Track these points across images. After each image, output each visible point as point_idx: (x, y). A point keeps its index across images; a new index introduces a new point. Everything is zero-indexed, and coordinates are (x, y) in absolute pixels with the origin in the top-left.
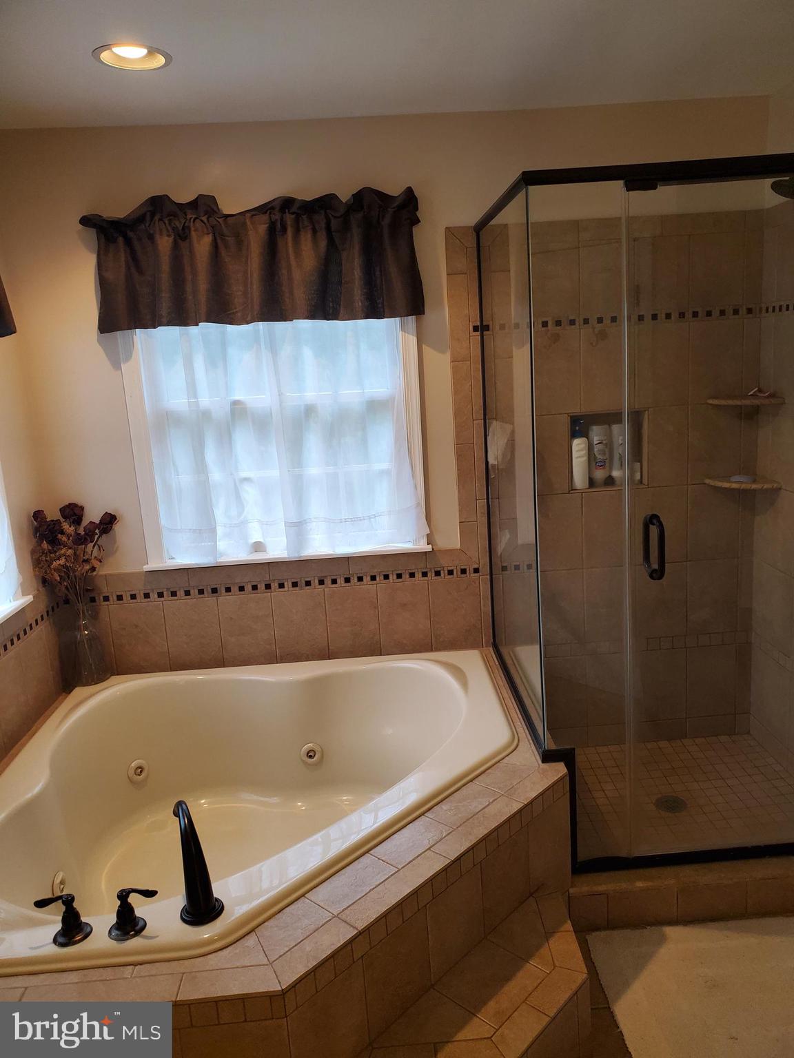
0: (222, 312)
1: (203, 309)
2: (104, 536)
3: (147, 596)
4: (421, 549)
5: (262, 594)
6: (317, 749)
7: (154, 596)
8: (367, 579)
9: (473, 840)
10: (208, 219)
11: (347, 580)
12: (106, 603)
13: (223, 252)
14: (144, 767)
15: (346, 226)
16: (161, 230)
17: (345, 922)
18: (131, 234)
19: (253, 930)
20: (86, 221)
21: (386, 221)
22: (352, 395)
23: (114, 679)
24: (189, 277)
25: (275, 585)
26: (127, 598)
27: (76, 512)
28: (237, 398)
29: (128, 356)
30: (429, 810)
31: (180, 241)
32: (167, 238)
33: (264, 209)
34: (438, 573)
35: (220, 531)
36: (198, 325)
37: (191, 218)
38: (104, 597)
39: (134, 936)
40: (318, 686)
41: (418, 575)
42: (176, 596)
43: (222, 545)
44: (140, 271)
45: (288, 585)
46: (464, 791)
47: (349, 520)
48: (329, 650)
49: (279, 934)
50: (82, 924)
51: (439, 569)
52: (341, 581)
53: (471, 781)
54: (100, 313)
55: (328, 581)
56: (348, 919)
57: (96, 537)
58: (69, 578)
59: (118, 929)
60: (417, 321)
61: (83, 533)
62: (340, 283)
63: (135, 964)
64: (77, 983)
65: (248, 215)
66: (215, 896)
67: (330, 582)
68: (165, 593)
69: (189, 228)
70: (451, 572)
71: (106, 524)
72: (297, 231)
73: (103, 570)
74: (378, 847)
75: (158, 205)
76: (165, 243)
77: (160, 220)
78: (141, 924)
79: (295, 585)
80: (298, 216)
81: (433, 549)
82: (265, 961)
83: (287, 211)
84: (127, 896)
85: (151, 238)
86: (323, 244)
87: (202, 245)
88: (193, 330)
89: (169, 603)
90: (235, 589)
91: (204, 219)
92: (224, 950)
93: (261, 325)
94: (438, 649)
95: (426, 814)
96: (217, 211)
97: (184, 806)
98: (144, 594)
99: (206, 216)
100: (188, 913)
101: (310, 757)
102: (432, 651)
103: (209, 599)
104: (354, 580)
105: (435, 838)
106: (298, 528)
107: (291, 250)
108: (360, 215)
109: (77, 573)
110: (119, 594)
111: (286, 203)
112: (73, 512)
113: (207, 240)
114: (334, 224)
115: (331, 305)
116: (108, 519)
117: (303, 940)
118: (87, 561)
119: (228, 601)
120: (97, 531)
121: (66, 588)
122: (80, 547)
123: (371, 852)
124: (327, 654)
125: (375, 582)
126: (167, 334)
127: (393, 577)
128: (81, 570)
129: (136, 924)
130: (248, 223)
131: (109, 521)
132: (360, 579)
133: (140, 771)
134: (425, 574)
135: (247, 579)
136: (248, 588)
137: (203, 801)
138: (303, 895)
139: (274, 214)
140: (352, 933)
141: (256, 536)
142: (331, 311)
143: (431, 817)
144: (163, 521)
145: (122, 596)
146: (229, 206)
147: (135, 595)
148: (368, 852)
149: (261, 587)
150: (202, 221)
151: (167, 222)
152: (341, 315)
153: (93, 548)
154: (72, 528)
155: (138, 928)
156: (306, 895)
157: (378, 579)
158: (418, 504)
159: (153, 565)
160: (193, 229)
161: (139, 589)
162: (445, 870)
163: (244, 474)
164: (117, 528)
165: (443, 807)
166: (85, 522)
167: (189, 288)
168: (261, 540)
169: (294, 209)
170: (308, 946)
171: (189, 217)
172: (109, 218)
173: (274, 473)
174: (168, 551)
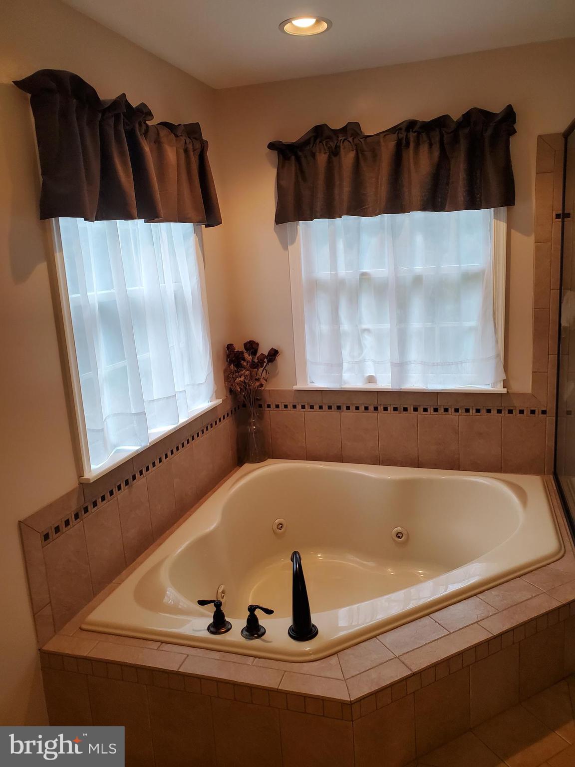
0: (359, 208)
1: (345, 205)
2: (270, 364)
3: (294, 407)
4: (496, 391)
5: (371, 414)
6: (403, 532)
7: (299, 407)
8: (451, 410)
9: (514, 623)
10: (353, 139)
11: (436, 410)
12: (269, 409)
13: (362, 163)
14: (283, 523)
15: (455, 140)
16: (320, 150)
17: (403, 663)
18: (300, 153)
19: (336, 653)
20: (272, 146)
21: (489, 132)
22: (450, 268)
23: (270, 461)
24: (337, 183)
25: (381, 408)
26: (282, 407)
27: (254, 346)
28: (364, 271)
29: (293, 241)
30: (481, 593)
31: (333, 157)
32: (323, 155)
33: (395, 130)
34: (510, 412)
35: (345, 366)
36: (341, 218)
37: (341, 140)
38: (267, 405)
39: (256, 638)
40: (407, 486)
41: (494, 412)
42: (313, 409)
43: (346, 376)
44: (304, 179)
45: (390, 409)
46: (512, 583)
47: (440, 364)
48: (418, 460)
49: (355, 661)
50: (226, 622)
51: (512, 408)
52: (431, 410)
53: (519, 577)
54: (276, 210)
55: (421, 410)
56: (406, 662)
57: (265, 364)
58: (246, 390)
59: (247, 631)
60: (508, 211)
61: (256, 361)
62: (448, 184)
63: (255, 657)
64: (218, 660)
65: (382, 135)
66: (312, 622)
67: (422, 410)
68: (306, 406)
69: (339, 147)
70: (522, 412)
71: (272, 356)
72: (417, 145)
73: (268, 387)
74: (436, 613)
75: (319, 132)
76: (322, 158)
77: (320, 142)
78: (262, 630)
79: (395, 409)
80: (419, 133)
81: (508, 392)
82: (341, 677)
83: (411, 130)
84: (254, 610)
85: (313, 155)
86: (436, 154)
87: (348, 158)
88: (337, 220)
89: (309, 414)
90: (353, 408)
91: (350, 139)
92: (314, 662)
93: (386, 217)
94: (506, 472)
95: (478, 596)
96: (360, 133)
97: (298, 556)
98: (293, 405)
99: (352, 138)
100: (293, 630)
101: (399, 537)
102: (501, 472)
103: (334, 413)
104: (441, 410)
105: (482, 615)
106: (400, 367)
107: (411, 160)
108: (466, 131)
109: (251, 387)
110: (277, 403)
111: (411, 125)
112: (252, 346)
113: (352, 155)
114: (447, 139)
115: (440, 200)
116: (273, 352)
117: (370, 669)
118: (258, 380)
119: (348, 416)
120: (266, 360)
121: (244, 396)
122: (254, 370)
123: (431, 615)
124: (417, 463)
125: (457, 414)
126: (320, 224)
127: (472, 411)
128: (254, 385)
129: (259, 630)
130: (382, 141)
131: (274, 354)
132: (446, 410)
133: (281, 526)
134: (499, 411)
135: (362, 402)
136: (362, 408)
137: (319, 555)
138: (375, 636)
139: (401, 133)
140: (407, 673)
141: (370, 372)
142: (439, 204)
143: (482, 598)
144: (308, 356)
145: (278, 405)
146: (369, 130)
147: (287, 405)
148: (428, 614)
149: (371, 408)
150: (349, 141)
151: (324, 144)
152: (447, 207)
153: (263, 371)
154: (251, 357)
155: (259, 633)
156: (377, 637)
157: (460, 411)
158: (498, 356)
159: (299, 386)
160: (342, 147)
161: (290, 401)
162: (488, 642)
163: (365, 326)
164: (279, 359)
165: (493, 593)
166: (258, 354)
167: (336, 191)
168: (374, 375)
169: (416, 128)
170: (373, 675)
171: (340, 139)
172: (286, 142)
173: (387, 326)
174: (310, 377)
